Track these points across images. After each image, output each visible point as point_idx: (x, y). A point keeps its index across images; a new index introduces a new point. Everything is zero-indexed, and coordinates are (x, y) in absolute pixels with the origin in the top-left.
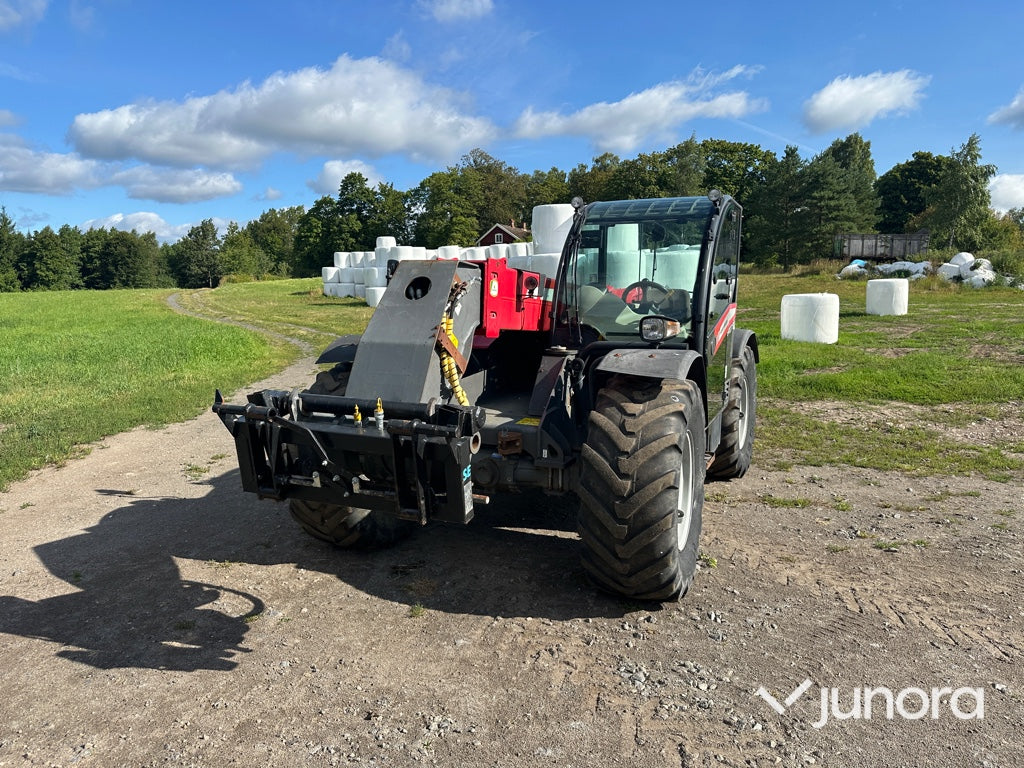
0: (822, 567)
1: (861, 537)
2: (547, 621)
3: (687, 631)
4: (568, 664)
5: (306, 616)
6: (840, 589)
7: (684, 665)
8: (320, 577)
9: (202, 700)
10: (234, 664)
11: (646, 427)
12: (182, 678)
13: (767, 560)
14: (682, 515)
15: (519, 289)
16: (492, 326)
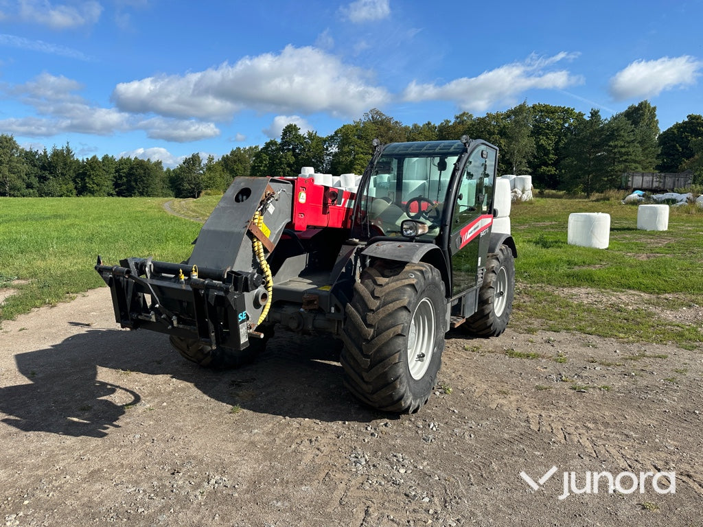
0: (527, 399)
1: (564, 381)
2: (318, 421)
3: (409, 434)
4: (318, 449)
5: (164, 408)
6: (531, 415)
7: (395, 456)
8: (182, 384)
9: (76, 454)
10: (106, 434)
11: (388, 294)
12: (70, 441)
13: (489, 392)
14: (424, 356)
15: (325, 199)
16: (301, 223)
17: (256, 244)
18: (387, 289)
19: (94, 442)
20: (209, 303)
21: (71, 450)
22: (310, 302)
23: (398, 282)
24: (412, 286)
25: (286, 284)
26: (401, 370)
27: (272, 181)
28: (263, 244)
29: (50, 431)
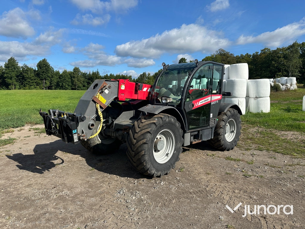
0: (217, 177)
1: (242, 172)
2: (118, 177)
4: (109, 186)
5: (69, 166)
7: (136, 192)
9: (29, 178)
10: (43, 173)
11: (144, 126)
12: (31, 174)
13: (201, 173)
14: (168, 154)
15: (136, 88)
16: (122, 97)
17: (97, 105)
18: (144, 124)
19: (38, 175)
20: (63, 126)
22: (125, 129)
23: (149, 122)
24: (154, 123)
25: (122, 122)
26: (147, 158)
27: (106, 81)
28: (100, 105)
29: (27, 170)
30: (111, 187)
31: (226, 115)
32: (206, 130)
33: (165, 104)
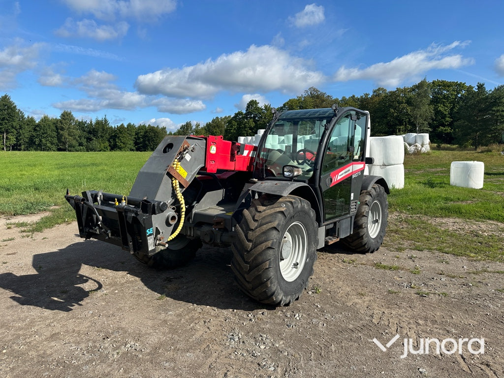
0: (378, 300)
1: (412, 288)
2: (215, 309)
3: (278, 321)
4: (208, 328)
5: (115, 294)
6: (375, 312)
7: (261, 336)
9: (48, 322)
10: (71, 310)
11: (264, 217)
12: (47, 312)
13: (350, 293)
14: (298, 264)
15: (232, 151)
16: (212, 167)
17: (174, 182)
18: (263, 214)
19: (62, 314)
20: (127, 222)
21: (46, 318)
22: (218, 223)
23: (272, 210)
24: (282, 212)
25: (206, 210)
26: (272, 274)
27: (188, 138)
28: (179, 182)
29: (37, 306)
30: (212, 329)
31: (370, 195)
32: (344, 221)
33: (289, 179)
